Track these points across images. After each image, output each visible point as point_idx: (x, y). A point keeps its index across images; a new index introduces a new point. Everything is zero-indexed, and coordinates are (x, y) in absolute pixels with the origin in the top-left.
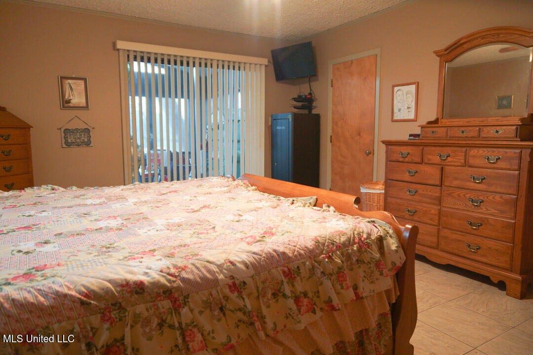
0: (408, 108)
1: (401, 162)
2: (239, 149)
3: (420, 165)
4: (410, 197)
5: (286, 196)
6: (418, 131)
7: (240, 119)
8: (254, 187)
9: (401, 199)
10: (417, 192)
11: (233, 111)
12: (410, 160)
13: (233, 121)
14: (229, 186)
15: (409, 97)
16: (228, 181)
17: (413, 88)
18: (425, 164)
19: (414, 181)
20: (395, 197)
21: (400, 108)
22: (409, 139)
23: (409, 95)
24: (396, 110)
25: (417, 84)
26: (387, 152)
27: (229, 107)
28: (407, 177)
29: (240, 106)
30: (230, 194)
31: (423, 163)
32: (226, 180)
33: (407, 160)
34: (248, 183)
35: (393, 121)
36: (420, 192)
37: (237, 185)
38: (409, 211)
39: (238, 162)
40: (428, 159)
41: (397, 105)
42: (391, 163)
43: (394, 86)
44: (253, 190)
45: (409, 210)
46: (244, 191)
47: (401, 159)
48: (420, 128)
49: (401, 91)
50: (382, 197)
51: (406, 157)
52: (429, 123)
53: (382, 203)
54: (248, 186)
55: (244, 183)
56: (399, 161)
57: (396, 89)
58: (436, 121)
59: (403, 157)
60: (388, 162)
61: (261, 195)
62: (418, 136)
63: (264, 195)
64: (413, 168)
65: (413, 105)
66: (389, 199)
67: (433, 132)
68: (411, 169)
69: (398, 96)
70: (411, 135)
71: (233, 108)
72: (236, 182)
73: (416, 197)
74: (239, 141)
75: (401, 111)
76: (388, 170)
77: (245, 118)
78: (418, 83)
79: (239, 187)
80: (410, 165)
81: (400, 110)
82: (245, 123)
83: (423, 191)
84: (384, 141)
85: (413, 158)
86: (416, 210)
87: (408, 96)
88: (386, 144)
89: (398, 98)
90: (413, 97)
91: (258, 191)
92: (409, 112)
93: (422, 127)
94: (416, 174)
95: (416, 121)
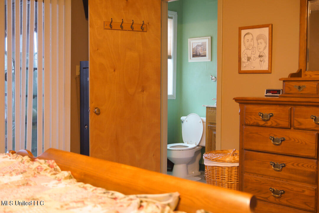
0: (260, 56)
1: (262, 126)
2: (35, 107)
3: (288, 131)
4: (274, 174)
5: (127, 190)
6: (279, 86)
7: (36, 66)
8: (66, 173)
9: (263, 175)
10: (284, 166)
11: (27, 55)
12: (274, 124)
13: (27, 69)
14: (25, 171)
15: (261, 43)
16: (23, 162)
17: (266, 31)
18: (295, 129)
19: (280, 152)
20: (254, 174)
21: (249, 56)
22: (266, 96)
23: (261, 41)
24: (244, 59)
25: (270, 26)
26: (241, 114)
27: (21, 51)
28: (270, 146)
29: (36, 50)
30: (27, 189)
31: (292, 128)
32: (20, 159)
33: (269, 123)
34: (55, 164)
35: (241, 72)
36: (289, 166)
37: (39, 170)
38: (274, 192)
39: (34, 124)
40: (299, 122)
41: (245, 53)
42: (248, 127)
43: (241, 29)
44: (66, 178)
45: (274, 190)
46: (49, 181)
47: (262, 123)
48: (282, 81)
49: (250, 35)
50: (234, 172)
51: (267, 120)
52: (292, 75)
53: (234, 180)
54: (56, 170)
55: (49, 166)
56: (258, 126)
57: (244, 32)
58: (298, 74)
59: (264, 120)
60: (244, 127)
61: (80, 189)
62: (278, 91)
63: (85, 188)
64: (279, 134)
65: (266, 52)
66: (246, 176)
67: (300, 88)
68: (275, 136)
69: (246, 41)
70: (268, 91)
71: (27, 52)
72: (36, 164)
73: (284, 174)
74: (35, 96)
75: (251, 60)
76: (243, 137)
77: (43, 66)
78: (272, 25)
79: (42, 173)
80: (273, 130)
81: (249, 59)
82: (43, 72)
83: (293, 165)
84: (237, 98)
85: (279, 122)
86: (285, 190)
87: (259, 41)
88: (240, 103)
89: (247, 44)
90: (266, 43)
91: (74, 180)
92: (261, 61)
93: (284, 81)
94: (283, 142)
95: (271, 73)
